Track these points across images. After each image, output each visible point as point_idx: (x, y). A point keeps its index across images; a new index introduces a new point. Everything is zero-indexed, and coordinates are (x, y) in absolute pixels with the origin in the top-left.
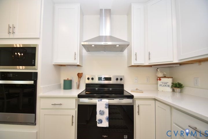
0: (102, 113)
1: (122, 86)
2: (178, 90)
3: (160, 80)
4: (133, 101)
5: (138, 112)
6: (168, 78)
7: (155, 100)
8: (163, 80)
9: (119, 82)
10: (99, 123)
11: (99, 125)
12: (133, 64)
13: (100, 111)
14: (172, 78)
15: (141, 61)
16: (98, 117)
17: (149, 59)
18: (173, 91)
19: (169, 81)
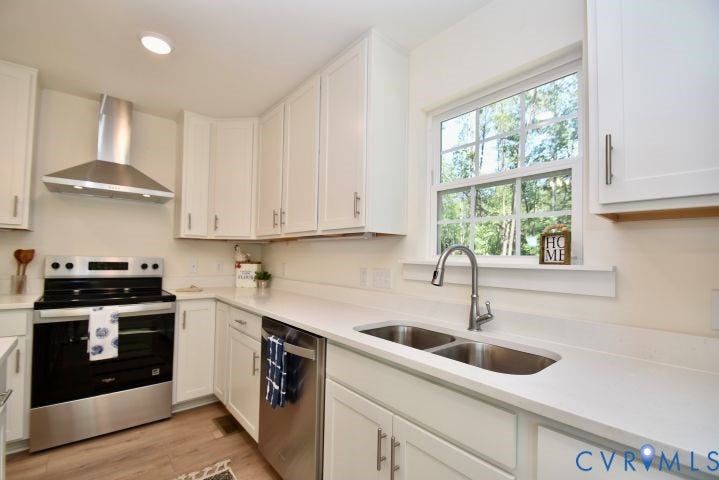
0: (102, 333)
1: (158, 281)
2: (263, 283)
3: (239, 267)
4: (175, 306)
5: (184, 325)
6: (252, 263)
7: (217, 300)
8: (245, 267)
9: (149, 273)
10: (94, 354)
11: (93, 358)
12: (182, 236)
13: (98, 330)
14: (259, 263)
15: (201, 230)
16: (93, 341)
17: (216, 228)
18: (258, 286)
19: (253, 268)
